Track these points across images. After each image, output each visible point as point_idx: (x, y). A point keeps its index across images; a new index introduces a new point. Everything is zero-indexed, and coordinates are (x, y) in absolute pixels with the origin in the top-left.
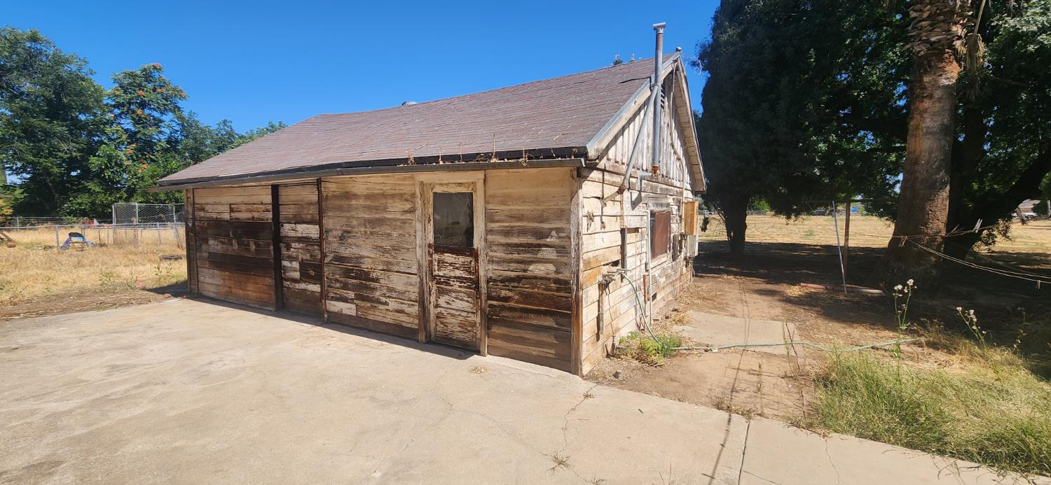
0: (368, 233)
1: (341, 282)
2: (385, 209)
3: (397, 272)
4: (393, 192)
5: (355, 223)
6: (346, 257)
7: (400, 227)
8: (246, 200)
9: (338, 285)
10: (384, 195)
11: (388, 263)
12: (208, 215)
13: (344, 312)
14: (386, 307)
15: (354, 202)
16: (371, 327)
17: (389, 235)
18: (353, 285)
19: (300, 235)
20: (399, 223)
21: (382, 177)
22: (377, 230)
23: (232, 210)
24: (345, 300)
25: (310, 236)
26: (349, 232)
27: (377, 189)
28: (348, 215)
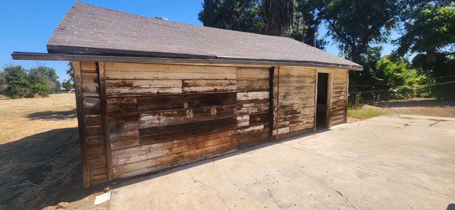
0: (297, 93)
1: (283, 118)
2: (304, 82)
3: (308, 107)
4: (307, 75)
5: (291, 88)
6: (286, 106)
7: (309, 89)
8: (207, 76)
9: (281, 120)
10: (304, 76)
11: (305, 104)
12: (139, 91)
13: (283, 133)
14: (302, 123)
15: (292, 79)
16: (297, 133)
17: (305, 92)
18: (289, 118)
19: (251, 99)
20: (309, 88)
21: (305, 68)
22: (301, 91)
23: (184, 85)
24: (284, 126)
25: (258, 98)
26: (288, 93)
27: (302, 73)
28: (289, 85)
